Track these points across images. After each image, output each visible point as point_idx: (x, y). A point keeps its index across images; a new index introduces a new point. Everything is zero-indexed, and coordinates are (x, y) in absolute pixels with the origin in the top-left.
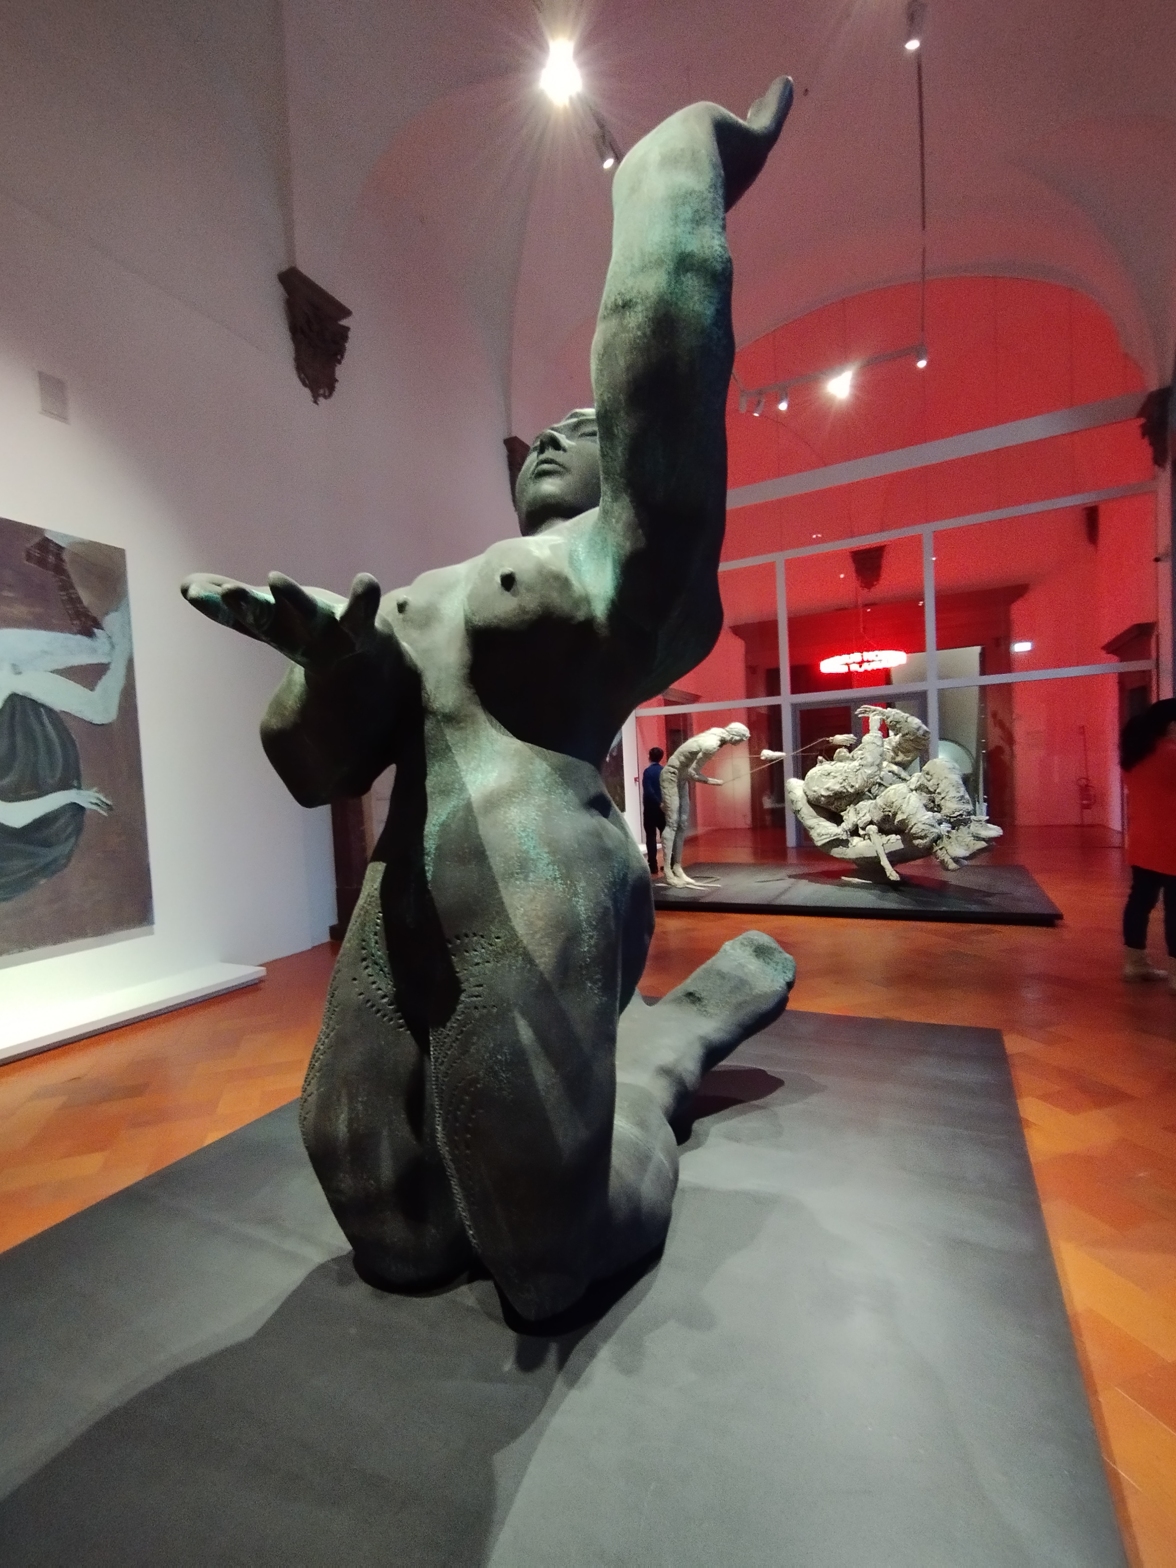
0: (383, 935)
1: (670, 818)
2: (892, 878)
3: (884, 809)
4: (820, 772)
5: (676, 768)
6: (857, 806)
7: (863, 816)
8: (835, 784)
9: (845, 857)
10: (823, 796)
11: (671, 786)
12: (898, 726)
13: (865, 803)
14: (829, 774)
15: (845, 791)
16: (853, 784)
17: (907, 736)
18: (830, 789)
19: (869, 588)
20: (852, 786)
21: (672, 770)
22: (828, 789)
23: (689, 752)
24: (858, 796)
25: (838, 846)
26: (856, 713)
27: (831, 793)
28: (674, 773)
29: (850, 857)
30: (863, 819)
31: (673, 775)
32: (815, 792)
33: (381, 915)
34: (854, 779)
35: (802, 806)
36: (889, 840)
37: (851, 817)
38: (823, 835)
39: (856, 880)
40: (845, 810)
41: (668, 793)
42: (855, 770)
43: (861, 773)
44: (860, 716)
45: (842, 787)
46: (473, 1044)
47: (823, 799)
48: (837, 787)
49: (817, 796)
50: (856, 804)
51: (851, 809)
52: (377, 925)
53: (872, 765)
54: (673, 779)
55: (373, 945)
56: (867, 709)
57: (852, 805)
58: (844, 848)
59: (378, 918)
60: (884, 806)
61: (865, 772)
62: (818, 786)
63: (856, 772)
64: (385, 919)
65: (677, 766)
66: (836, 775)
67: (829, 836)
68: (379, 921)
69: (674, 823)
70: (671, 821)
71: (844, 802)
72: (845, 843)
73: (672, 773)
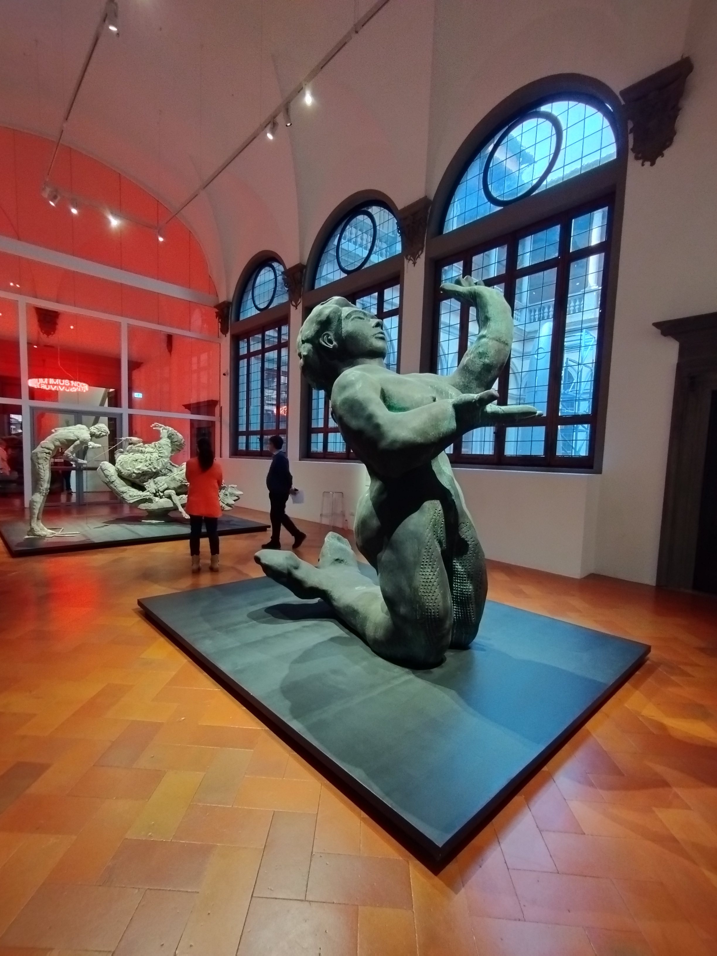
0: (444, 528)
1: (42, 486)
2: (186, 518)
3: (182, 481)
4: (131, 458)
5: (51, 450)
6: (155, 480)
7: (163, 485)
8: (143, 466)
9: (149, 508)
10: (134, 473)
11: (46, 463)
12: (172, 437)
13: (161, 478)
14: (137, 460)
15: (150, 470)
16: (156, 467)
17: (176, 443)
18: (141, 469)
19: (48, 335)
20: (155, 468)
21: (47, 451)
22: (139, 469)
23: (66, 440)
24: (155, 475)
25: (145, 502)
26: (151, 426)
27: (141, 472)
28: (49, 453)
29: (153, 508)
30: (163, 486)
31: (48, 455)
32: (129, 470)
33: (444, 520)
34: (156, 464)
35: (115, 479)
36: (182, 497)
37: (151, 486)
38: (135, 496)
39: (154, 521)
40: (147, 482)
41: (42, 468)
42: (156, 459)
43: (161, 461)
44: (154, 428)
45: (148, 468)
46: (479, 555)
47: (134, 475)
48: (145, 468)
49: (130, 473)
50: (155, 478)
51: (151, 481)
52: (442, 524)
53: (167, 457)
54: (47, 457)
55: (439, 533)
56: (157, 425)
57: (152, 479)
58: (150, 504)
59: (442, 522)
60: (183, 480)
61: (164, 461)
62: (131, 467)
63: (157, 460)
64: (445, 522)
65: (51, 449)
66: (141, 461)
67: (139, 497)
68: (443, 523)
69: (44, 490)
70: (42, 488)
71: (147, 477)
72: (150, 501)
73: (47, 453)
